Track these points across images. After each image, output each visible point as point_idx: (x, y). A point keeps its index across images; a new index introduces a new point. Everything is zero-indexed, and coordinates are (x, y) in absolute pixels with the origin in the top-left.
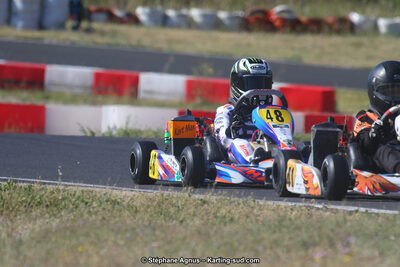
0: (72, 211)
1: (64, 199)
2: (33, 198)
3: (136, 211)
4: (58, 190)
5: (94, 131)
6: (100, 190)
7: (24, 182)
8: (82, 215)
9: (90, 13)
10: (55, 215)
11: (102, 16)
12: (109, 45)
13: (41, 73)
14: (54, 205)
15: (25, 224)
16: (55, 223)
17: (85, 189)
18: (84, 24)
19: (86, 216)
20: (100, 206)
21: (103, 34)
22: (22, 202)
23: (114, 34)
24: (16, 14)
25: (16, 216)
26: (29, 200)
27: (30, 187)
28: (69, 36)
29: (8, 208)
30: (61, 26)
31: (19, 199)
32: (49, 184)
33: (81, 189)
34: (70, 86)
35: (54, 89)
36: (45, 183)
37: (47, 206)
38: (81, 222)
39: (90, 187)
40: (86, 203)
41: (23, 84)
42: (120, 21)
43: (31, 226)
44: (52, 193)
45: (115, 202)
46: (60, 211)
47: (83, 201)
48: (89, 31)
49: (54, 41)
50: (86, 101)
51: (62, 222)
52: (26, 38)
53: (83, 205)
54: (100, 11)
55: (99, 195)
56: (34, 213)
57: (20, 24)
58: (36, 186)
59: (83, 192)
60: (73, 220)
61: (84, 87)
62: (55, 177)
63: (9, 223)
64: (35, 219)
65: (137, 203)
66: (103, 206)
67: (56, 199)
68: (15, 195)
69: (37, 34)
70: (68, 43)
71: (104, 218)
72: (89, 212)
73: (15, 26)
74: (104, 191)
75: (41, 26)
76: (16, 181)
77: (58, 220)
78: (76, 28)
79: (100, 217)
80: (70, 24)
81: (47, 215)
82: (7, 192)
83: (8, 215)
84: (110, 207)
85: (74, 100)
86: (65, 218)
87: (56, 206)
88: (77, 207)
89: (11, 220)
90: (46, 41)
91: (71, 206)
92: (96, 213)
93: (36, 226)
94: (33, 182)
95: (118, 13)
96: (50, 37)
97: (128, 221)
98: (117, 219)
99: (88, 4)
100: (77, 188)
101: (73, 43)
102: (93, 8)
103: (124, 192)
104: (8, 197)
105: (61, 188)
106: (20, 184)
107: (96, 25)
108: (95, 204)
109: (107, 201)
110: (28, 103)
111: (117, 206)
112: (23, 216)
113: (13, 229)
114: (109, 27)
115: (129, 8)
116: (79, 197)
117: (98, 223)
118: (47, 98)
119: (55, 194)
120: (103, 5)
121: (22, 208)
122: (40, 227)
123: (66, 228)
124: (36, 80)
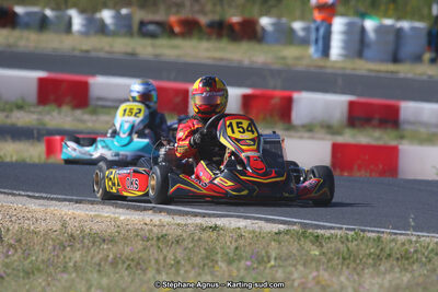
0: (425, 264)
1: (416, 251)
2: (382, 250)
4: (410, 242)
7: (372, 231)
8: (435, 270)
10: (406, 270)
13: (395, 111)
14: (405, 258)
15: (373, 277)
16: (406, 278)
22: (370, 254)
24: (369, 45)
25: (363, 269)
26: (378, 252)
27: (379, 238)
28: (425, 70)
29: (355, 261)
30: (418, 59)
31: (367, 252)
32: (401, 234)
33: (436, 240)
34: (425, 124)
35: (409, 127)
36: (396, 234)
37: (398, 259)
38: (434, 278)
41: (375, 122)
43: (380, 281)
44: (403, 244)
46: (411, 264)
47: (437, 254)
49: (410, 76)
51: (413, 277)
52: (379, 71)
53: (436, 258)
56: (382, 268)
58: (385, 237)
60: (426, 276)
62: (406, 227)
63: (356, 277)
64: (384, 274)
67: (407, 251)
68: (363, 247)
69: (391, 67)
70: (425, 78)
75: (396, 59)
76: (363, 231)
77: (409, 275)
80: (427, 56)
81: (397, 270)
82: (355, 243)
83: (355, 269)
85: (430, 140)
86: (417, 274)
87: (407, 259)
88: (430, 261)
89: (358, 274)
90: (402, 75)
91: (424, 259)
93: (386, 281)
94: (383, 232)
96: (405, 70)
100: (431, 239)
101: (430, 77)
104: (355, 248)
105: (414, 239)
106: (370, 235)
110: (381, 143)
112: (371, 270)
113: (360, 284)
116: (432, 250)
118: (402, 137)
119: (407, 247)
121: (370, 261)
122: (390, 282)
123: (418, 285)
124: (389, 118)
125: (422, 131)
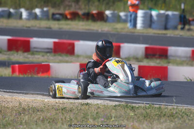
0: (180, 119)
1: (176, 113)
2: (161, 112)
4: (174, 109)
5: (191, 79)
7: (157, 104)
8: (185, 121)
9: (190, 21)
10: (172, 121)
13: (166, 51)
15: (158, 125)
16: (172, 125)
17: (187, 108)
18: (187, 27)
19: (187, 121)
22: (156, 115)
25: (153, 121)
26: (159, 113)
27: (160, 107)
28: (179, 33)
29: (149, 118)
30: (175, 28)
31: (155, 113)
32: (170, 105)
33: (185, 108)
34: (179, 57)
35: (172, 58)
36: (167, 105)
37: (168, 117)
38: (185, 124)
39: (189, 107)
40: (187, 115)
41: (157, 56)
43: (161, 126)
44: (171, 110)
46: (174, 119)
47: (186, 114)
48: (189, 30)
49: (172, 35)
50: (188, 64)
51: (175, 124)
52: (159, 34)
53: (186, 116)
56: (162, 120)
58: (163, 107)
60: (181, 124)
61: (187, 57)
62: (172, 102)
63: (150, 125)
64: (162, 123)
67: (172, 113)
68: (153, 111)
69: (164, 32)
70: (179, 36)
72: (189, 120)
75: (166, 28)
76: (153, 104)
77: (173, 124)
78: (183, 29)
80: (180, 27)
81: (168, 121)
82: (149, 110)
83: (149, 121)
85: (181, 63)
87: (173, 116)
88: (183, 117)
89: (151, 124)
90: (168, 35)
91: (180, 117)
92: (192, 120)
93: (163, 126)
94: (161, 105)
96: (170, 33)
99: (189, 17)
100: (183, 107)
101: (181, 36)
102: (191, 19)
104: (150, 112)
105: (175, 107)
106: (156, 106)
107: (192, 27)
108: (192, 116)
110: (160, 65)
112: (157, 121)
113: (152, 128)
116: (184, 112)
118: (169, 63)
119: (172, 111)
121: (156, 118)
122: (165, 127)
123: (177, 128)
124: (163, 54)
125: (178, 59)
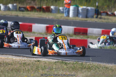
0: (94, 70)
1: (92, 67)
2: (83, 66)
3: (113, 71)
4: (90, 64)
6: (102, 64)
7: (81, 62)
8: (97, 71)
10: (89, 72)
11: (104, 14)
12: (106, 22)
13: (86, 31)
14: (89, 68)
15: (81, 74)
18: (99, 16)
19: (98, 72)
20: (102, 69)
21: (105, 19)
23: (108, 19)
24: (79, 13)
25: (78, 71)
26: (82, 67)
28: (94, 20)
29: (76, 69)
30: (93, 17)
31: (79, 67)
32: (88, 62)
33: (97, 64)
34: (95, 34)
35: (90, 35)
36: (86, 62)
37: (87, 69)
38: (97, 74)
39: (100, 63)
40: (98, 68)
41: (81, 34)
42: (110, 15)
43: (82, 74)
44: (89, 65)
45: (107, 68)
46: (91, 70)
47: (97, 67)
48: (100, 18)
49: (90, 21)
51: (91, 73)
52: (82, 20)
54: (104, 12)
55: (102, 66)
56: (83, 71)
57: (81, 16)
58: (84, 63)
59: (97, 65)
60: (94, 73)
61: (99, 34)
62: (89, 60)
64: (83, 73)
65: (113, 68)
66: (103, 69)
68: (78, 66)
69: (86, 19)
70: (94, 22)
71: (103, 73)
72: (99, 71)
73: (79, 17)
74: (104, 65)
75: (87, 17)
76: (78, 62)
77: (90, 73)
78: (97, 17)
79: (102, 72)
80: (95, 16)
81: (87, 71)
82: (76, 64)
83: (76, 71)
84: (105, 69)
85: (96, 38)
86: (92, 73)
87: (90, 69)
88: (96, 69)
89: (77, 73)
90: (88, 21)
91: (94, 69)
92: (101, 71)
95: (109, 13)
96: (89, 20)
97: (111, 74)
98: (107, 73)
99: (101, 11)
100: (96, 64)
101: (96, 21)
102: (102, 12)
103: (109, 65)
104: (76, 66)
105: (91, 63)
106: (80, 62)
107: (103, 17)
108: (101, 68)
109: (104, 67)
110: (83, 39)
111: (107, 69)
112: (80, 71)
113: (77, 75)
114: (106, 17)
115: (112, 12)
116: (96, 66)
117: (102, 74)
118: (88, 37)
119: (90, 65)
120: (105, 11)
121: (80, 69)
122: (85, 75)
123: (92, 75)
124: (85, 32)
125: (94, 36)
